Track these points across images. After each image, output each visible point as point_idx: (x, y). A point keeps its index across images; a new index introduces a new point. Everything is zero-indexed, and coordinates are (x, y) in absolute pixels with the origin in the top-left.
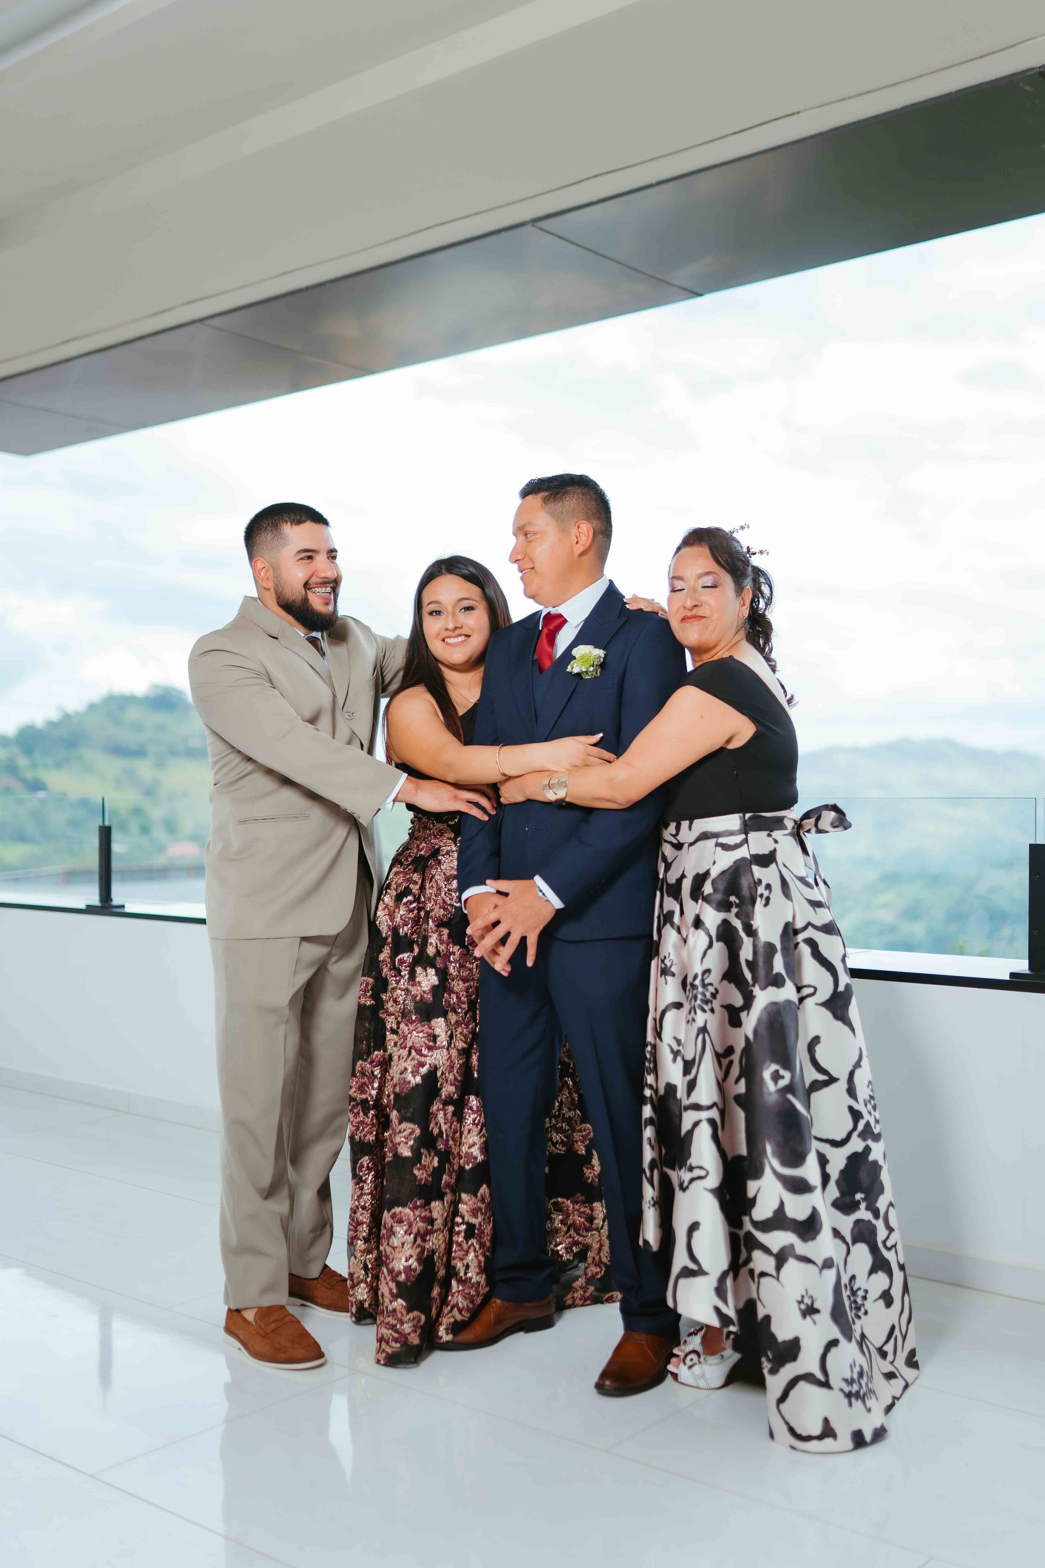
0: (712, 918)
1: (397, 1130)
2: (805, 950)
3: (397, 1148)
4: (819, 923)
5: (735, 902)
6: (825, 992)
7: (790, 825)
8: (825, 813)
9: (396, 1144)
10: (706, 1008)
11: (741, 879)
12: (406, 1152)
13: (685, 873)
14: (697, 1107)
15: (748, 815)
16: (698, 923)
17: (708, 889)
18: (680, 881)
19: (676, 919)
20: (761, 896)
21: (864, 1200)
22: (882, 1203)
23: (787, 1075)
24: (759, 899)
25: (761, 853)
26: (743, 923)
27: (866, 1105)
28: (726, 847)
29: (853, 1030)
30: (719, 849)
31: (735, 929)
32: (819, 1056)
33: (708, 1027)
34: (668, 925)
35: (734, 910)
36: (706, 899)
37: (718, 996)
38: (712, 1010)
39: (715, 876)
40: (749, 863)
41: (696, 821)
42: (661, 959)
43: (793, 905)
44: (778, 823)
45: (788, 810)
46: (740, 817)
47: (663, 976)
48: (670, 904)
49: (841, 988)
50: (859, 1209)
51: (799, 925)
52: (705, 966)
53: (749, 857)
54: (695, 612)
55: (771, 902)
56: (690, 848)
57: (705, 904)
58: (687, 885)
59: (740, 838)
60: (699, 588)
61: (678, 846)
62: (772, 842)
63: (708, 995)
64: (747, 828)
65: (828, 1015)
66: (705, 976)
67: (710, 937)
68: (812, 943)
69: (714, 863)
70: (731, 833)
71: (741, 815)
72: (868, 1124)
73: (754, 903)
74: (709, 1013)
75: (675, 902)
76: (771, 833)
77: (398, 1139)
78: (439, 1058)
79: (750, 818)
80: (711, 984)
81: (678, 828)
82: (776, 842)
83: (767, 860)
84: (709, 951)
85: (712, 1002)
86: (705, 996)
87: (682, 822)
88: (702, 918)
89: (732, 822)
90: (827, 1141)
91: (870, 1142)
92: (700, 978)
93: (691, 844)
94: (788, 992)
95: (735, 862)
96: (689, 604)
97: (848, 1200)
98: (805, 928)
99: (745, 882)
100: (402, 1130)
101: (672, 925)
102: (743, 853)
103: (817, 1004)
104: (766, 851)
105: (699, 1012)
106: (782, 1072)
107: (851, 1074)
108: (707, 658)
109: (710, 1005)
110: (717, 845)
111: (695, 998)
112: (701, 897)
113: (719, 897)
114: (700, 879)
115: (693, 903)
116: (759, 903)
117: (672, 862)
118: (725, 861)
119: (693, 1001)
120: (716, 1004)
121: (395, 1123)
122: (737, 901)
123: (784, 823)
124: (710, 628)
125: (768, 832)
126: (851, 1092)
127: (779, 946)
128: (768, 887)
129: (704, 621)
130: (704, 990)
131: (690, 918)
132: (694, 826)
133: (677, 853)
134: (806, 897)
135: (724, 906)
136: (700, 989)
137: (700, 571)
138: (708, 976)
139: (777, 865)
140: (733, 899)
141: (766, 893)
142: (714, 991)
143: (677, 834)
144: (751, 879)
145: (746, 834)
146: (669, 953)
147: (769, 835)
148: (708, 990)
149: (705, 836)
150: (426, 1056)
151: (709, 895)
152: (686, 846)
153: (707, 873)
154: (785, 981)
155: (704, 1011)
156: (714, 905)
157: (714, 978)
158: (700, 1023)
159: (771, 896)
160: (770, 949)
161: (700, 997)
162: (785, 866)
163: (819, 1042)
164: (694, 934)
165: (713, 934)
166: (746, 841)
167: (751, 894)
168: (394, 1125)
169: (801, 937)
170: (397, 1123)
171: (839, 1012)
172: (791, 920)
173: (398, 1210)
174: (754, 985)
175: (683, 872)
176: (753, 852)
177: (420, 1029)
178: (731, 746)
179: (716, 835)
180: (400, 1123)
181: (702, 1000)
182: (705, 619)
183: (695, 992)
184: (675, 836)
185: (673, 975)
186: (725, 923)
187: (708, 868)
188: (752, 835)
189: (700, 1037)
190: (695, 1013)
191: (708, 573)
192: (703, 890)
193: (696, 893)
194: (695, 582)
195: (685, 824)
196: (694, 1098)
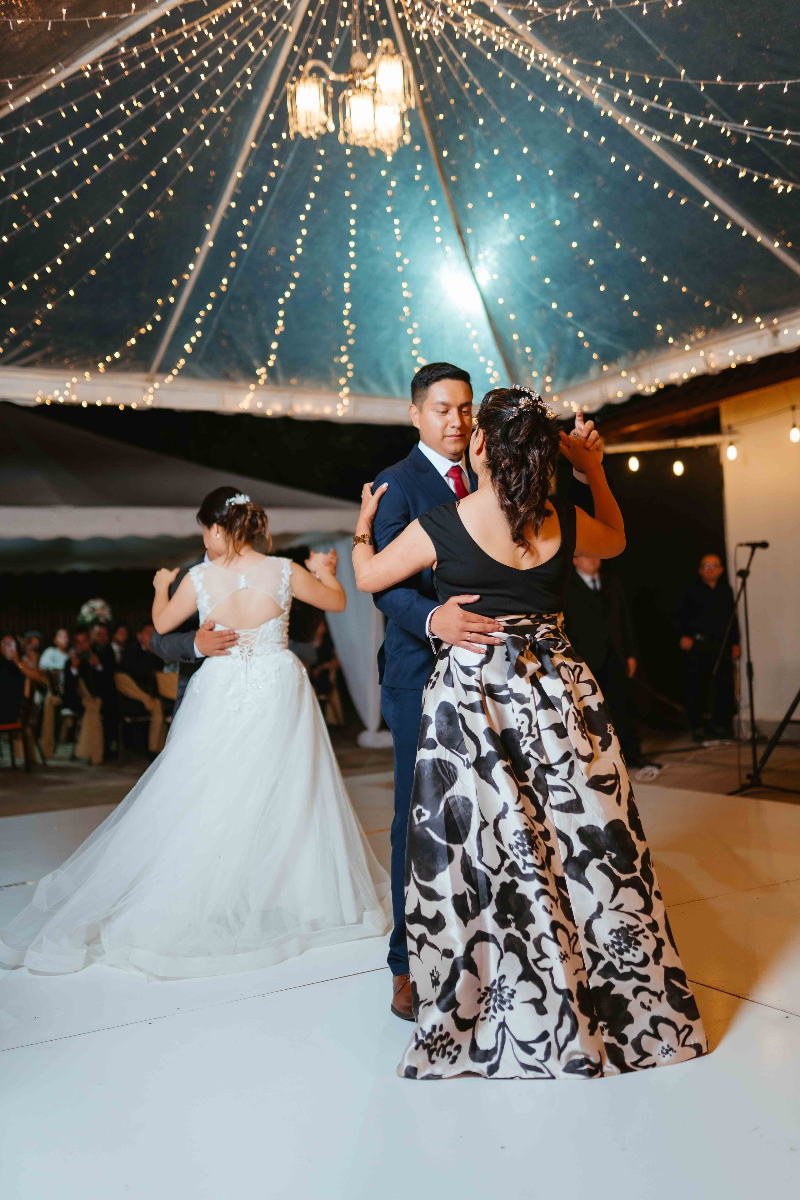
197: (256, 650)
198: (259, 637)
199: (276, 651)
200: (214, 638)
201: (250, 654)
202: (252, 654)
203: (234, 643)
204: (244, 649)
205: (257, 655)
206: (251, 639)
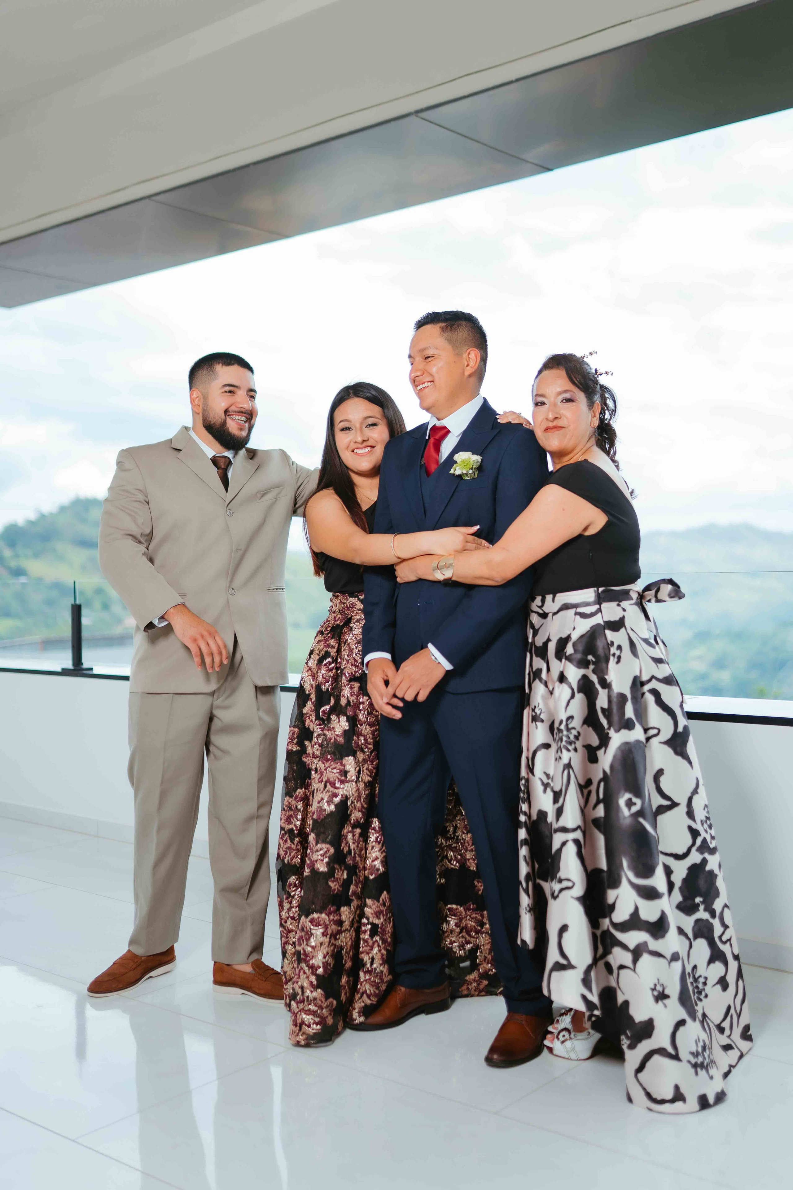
0: (574, 674)
1: (314, 850)
2: (650, 698)
3: (314, 865)
4: (660, 676)
5: (592, 660)
6: (667, 733)
7: (634, 596)
8: (663, 586)
9: (314, 861)
10: (570, 747)
11: (596, 641)
12: (322, 868)
13: (551, 638)
14: (564, 830)
15: (601, 589)
16: (562, 678)
17: (569, 650)
18: (546, 644)
19: (544, 675)
20: (614, 655)
21: (703, 902)
22: (717, 905)
23: (638, 801)
24: (612, 658)
25: (612, 619)
26: (598, 678)
27: (702, 824)
28: (584, 616)
29: (690, 763)
30: (578, 617)
31: (592, 683)
32: (663, 785)
33: (572, 763)
34: (537, 681)
35: (592, 667)
36: (569, 659)
37: (580, 738)
38: (576, 750)
39: (575, 640)
40: (603, 628)
41: (558, 595)
42: (532, 709)
43: (640, 662)
44: (625, 595)
45: (633, 585)
46: (595, 590)
47: (534, 722)
48: (539, 663)
49: (680, 729)
50: (699, 910)
51: (645, 678)
52: (569, 714)
53: (602, 623)
54: (555, 423)
55: (622, 660)
56: (554, 617)
57: (567, 663)
58: (552, 647)
59: (594, 608)
60: (559, 403)
61: (544, 616)
62: (621, 610)
63: (572, 737)
64: (600, 600)
65: (669, 751)
66: (569, 722)
67: (573, 689)
68: (655, 693)
69: (574, 629)
70: (587, 604)
71: (596, 589)
72: (704, 841)
73: (607, 661)
74: (573, 752)
75: (542, 662)
76: (620, 603)
77: (315, 856)
78: (348, 789)
79: (603, 592)
80: (574, 728)
81: (543, 601)
82: (624, 610)
83: (617, 625)
84: (572, 701)
85: (575, 743)
86: (569, 738)
87: (546, 596)
88: (565, 674)
89: (588, 595)
90: (671, 855)
91: (706, 855)
92: (564, 723)
93: (555, 614)
94: (637, 734)
95: (591, 628)
96: (551, 416)
97: (689, 903)
98: (649, 681)
99: (600, 644)
100: (319, 850)
101: (541, 680)
102: (598, 620)
103: (660, 743)
104: (616, 618)
105: (564, 751)
106: (634, 800)
107: (690, 800)
108: (567, 461)
109: (573, 746)
110: (576, 614)
111: (561, 739)
112: (564, 657)
113: (579, 656)
114: (563, 642)
115: (558, 662)
116: (612, 661)
117: (539, 629)
118: (583, 626)
119: (559, 743)
120: (579, 744)
121: (312, 844)
122: (594, 660)
123: (630, 595)
124: (568, 437)
125: (617, 603)
126: (690, 814)
127: (629, 696)
128: (619, 647)
129: (563, 430)
130: (569, 733)
131: (555, 674)
132: (556, 599)
133: (543, 621)
134: (650, 655)
135: (583, 664)
136: (565, 733)
137: (559, 390)
138: (571, 722)
139: (626, 629)
140: (590, 657)
141: (618, 653)
142: (576, 734)
143: (543, 605)
144: (605, 641)
145: (600, 604)
146: (539, 704)
147: (619, 605)
148: (571, 733)
149: (566, 607)
150: (338, 788)
151: (571, 655)
152: (550, 615)
153: (569, 637)
154: (634, 724)
155: (568, 750)
156: (575, 663)
157: (576, 723)
158: (565, 760)
159: (622, 655)
160: (622, 698)
161: (565, 739)
162: (632, 630)
163: (663, 774)
164: (559, 687)
165: (575, 687)
166: (600, 610)
167: (605, 654)
168: (312, 846)
169: (646, 688)
170: (314, 844)
171: (678, 749)
172: (638, 674)
173: (315, 915)
174: (609, 729)
175: (549, 636)
176: (606, 619)
177: (333, 766)
178: (587, 533)
179: (575, 606)
180: (317, 843)
181: (566, 741)
182: (564, 429)
183: (561, 735)
184: (540, 607)
185: (542, 721)
186: (585, 677)
187: (569, 633)
188: (605, 606)
189: (566, 772)
190: (561, 752)
191: (566, 391)
192: (565, 651)
193: (560, 654)
194: (556, 398)
195: (549, 597)
196: (562, 823)
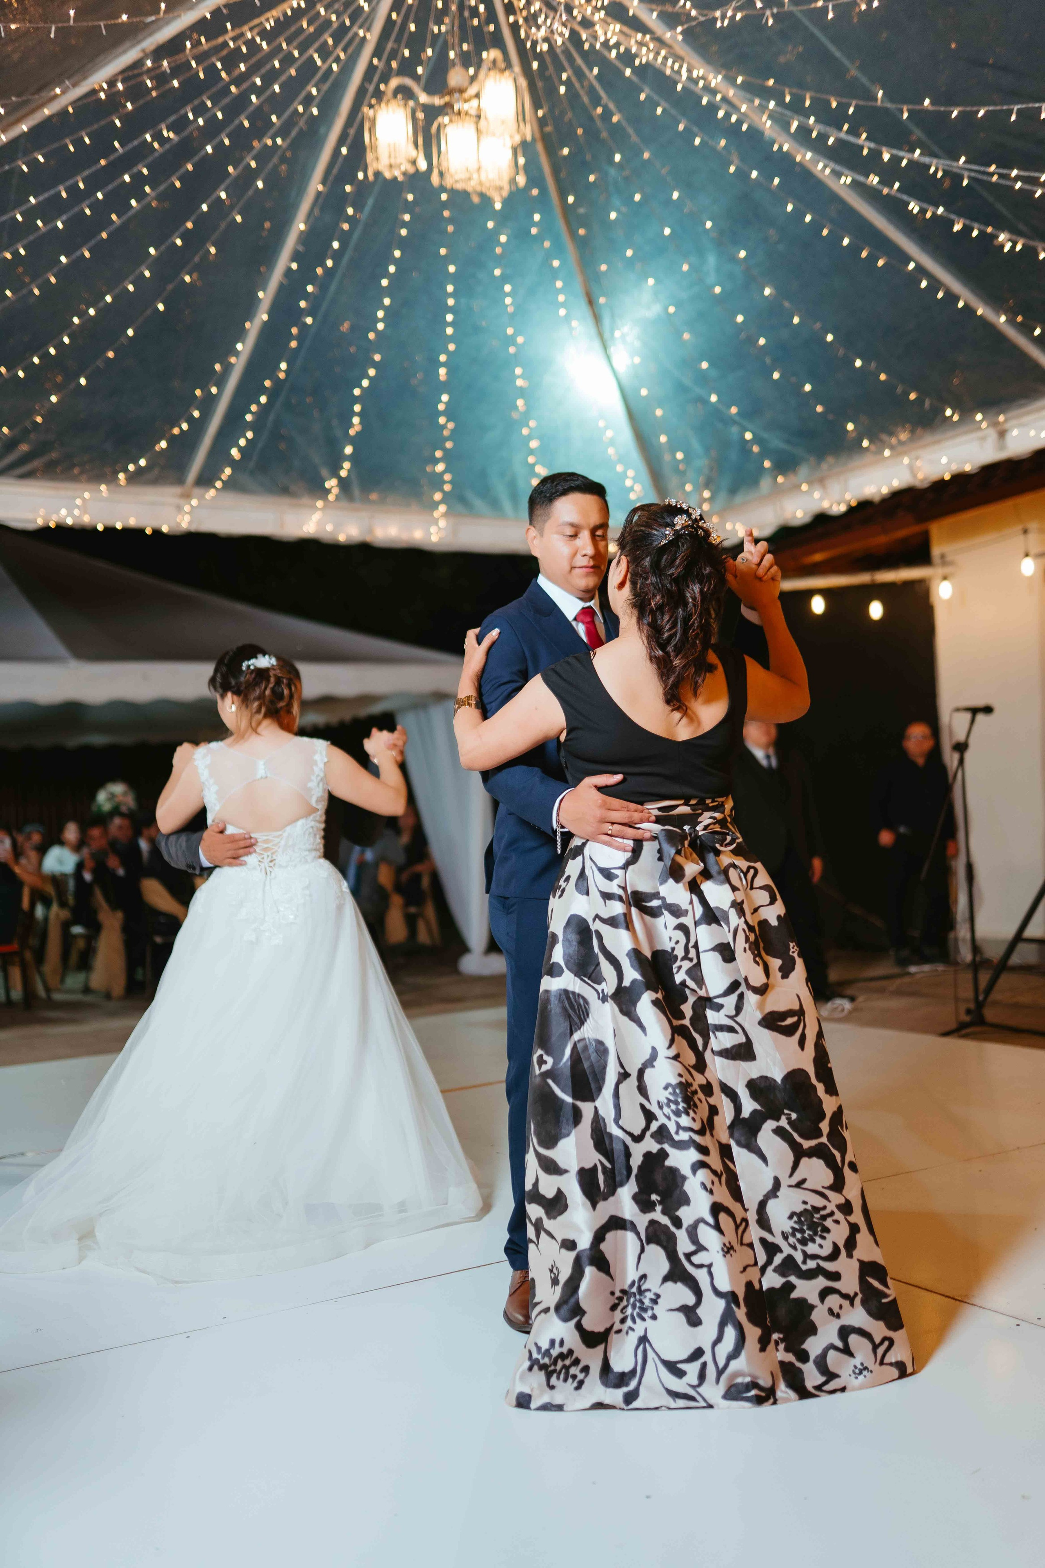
197: (281, 859)
198: (283, 842)
199: (306, 861)
200: (224, 843)
201: (271, 864)
202: (274, 865)
203: (251, 850)
204: (263, 858)
205: (280, 866)
206: (273, 845)
